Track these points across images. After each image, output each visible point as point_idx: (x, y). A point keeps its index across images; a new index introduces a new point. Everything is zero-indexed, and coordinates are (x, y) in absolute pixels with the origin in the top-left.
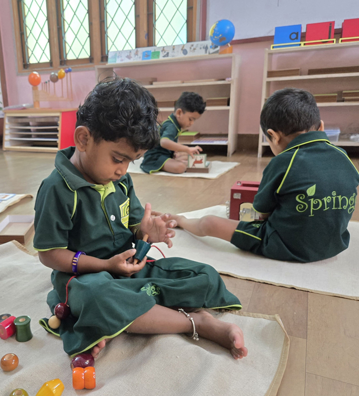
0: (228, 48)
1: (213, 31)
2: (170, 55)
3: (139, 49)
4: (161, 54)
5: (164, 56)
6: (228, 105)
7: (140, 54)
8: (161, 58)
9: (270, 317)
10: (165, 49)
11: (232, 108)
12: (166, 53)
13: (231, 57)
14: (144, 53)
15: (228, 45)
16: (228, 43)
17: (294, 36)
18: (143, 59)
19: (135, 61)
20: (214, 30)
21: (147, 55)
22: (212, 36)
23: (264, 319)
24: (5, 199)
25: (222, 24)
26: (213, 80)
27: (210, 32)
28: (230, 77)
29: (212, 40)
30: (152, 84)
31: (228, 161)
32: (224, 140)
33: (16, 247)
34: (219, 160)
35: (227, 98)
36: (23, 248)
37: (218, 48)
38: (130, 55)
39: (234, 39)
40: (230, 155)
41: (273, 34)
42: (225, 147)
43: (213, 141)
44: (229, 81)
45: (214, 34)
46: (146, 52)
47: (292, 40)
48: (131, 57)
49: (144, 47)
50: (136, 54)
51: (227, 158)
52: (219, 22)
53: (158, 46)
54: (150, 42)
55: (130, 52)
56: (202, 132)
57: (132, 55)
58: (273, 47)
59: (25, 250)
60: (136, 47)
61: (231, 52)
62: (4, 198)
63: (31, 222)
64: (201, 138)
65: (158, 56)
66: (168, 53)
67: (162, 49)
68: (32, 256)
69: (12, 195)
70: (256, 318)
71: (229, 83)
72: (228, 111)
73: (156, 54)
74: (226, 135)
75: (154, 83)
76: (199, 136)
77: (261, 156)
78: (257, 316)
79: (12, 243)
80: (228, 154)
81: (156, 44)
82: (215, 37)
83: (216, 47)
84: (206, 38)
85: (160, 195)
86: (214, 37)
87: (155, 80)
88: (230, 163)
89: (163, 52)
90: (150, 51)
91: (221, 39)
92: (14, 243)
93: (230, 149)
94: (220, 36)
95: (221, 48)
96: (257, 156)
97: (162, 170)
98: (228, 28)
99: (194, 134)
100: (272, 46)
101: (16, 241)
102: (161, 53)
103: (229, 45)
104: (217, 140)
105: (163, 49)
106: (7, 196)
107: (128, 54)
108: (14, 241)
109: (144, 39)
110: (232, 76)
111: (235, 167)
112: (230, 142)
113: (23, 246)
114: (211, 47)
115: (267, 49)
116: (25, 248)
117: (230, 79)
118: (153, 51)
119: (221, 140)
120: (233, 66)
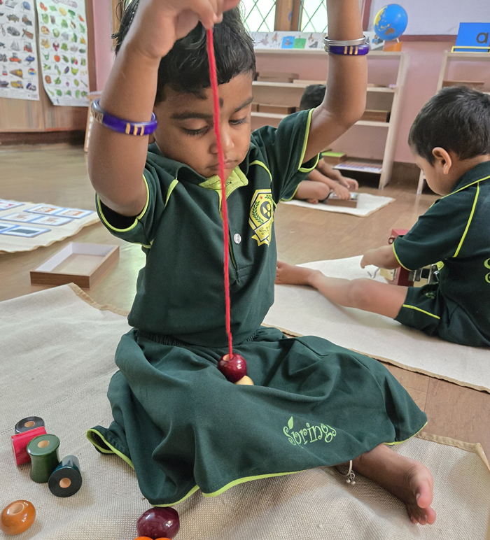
0: (396, 45)
1: (380, 18)
2: (319, 45)
3: (279, 33)
4: (308, 43)
5: (311, 46)
6: (388, 121)
7: (280, 40)
8: (307, 48)
9: (465, 445)
10: (313, 36)
11: (391, 125)
12: (314, 43)
13: (398, 58)
14: (284, 38)
15: (396, 41)
16: (396, 37)
17: (482, 38)
18: (282, 47)
19: (272, 48)
20: (381, 16)
21: (288, 41)
22: (378, 24)
23: (456, 449)
24: (78, 216)
25: (391, 10)
26: (372, 85)
27: (375, 19)
28: (395, 83)
29: (376, 31)
30: (292, 82)
31: (380, 195)
32: (376, 167)
33: (74, 294)
34: (369, 193)
35: (386, 112)
36: (84, 296)
37: (383, 44)
38: (266, 39)
39: (404, 33)
40: (382, 188)
41: (455, 32)
42: (377, 177)
43: (363, 167)
44: (392, 88)
45: (381, 23)
46: (288, 37)
47: (480, 43)
48: (268, 43)
49: (286, 30)
50: (275, 39)
51: (378, 191)
52: (389, 6)
53: (304, 31)
54: (294, 24)
55: (267, 35)
56: (350, 154)
57: (270, 39)
58: (454, 50)
59: (87, 299)
60: (275, 30)
61: (400, 50)
62: (76, 214)
63: (104, 256)
64: (347, 162)
65: (303, 45)
66: (316, 43)
67: (309, 36)
68: (98, 310)
69: (88, 212)
70: (443, 446)
71: (392, 91)
72: (387, 129)
73: (301, 42)
74: (380, 162)
75: (295, 81)
76: (345, 159)
77: (421, 192)
78: (444, 441)
79: (69, 288)
80: (380, 186)
81: (302, 29)
82: (382, 27)
83: (380, 41)
84: (369, 28)
85: (291, 232)
86: (380, 26)
87: (296, 77)
88: (383, 198)
89: (311, 40)
90: (294, 37)
91: (389, 30)
92: (72, 288)
93: (383, 180)
94: (388, 25)
95: (386, 42)
96: (416, 193)
97: (295, 198)
98: (399, 16)
99: (340, 155)
100: (453, 47)
101: (76, 285)
102: (307, 41)
103: (398, 40)
104: (368, 166)
105: (311, 36)
106: (80, 213)
107: (264, 38)
108: (72, 284)
109: (286, 20)
110: (397, 83)
111: (390, 204)
112: (383, 171)
113: (84, 293)
114: (373, 41)
115: (446, 51)
116: (87, 296)
117: (394, 86)
118: (297, 37)
119: (372, 167)
120: (400, 69)
